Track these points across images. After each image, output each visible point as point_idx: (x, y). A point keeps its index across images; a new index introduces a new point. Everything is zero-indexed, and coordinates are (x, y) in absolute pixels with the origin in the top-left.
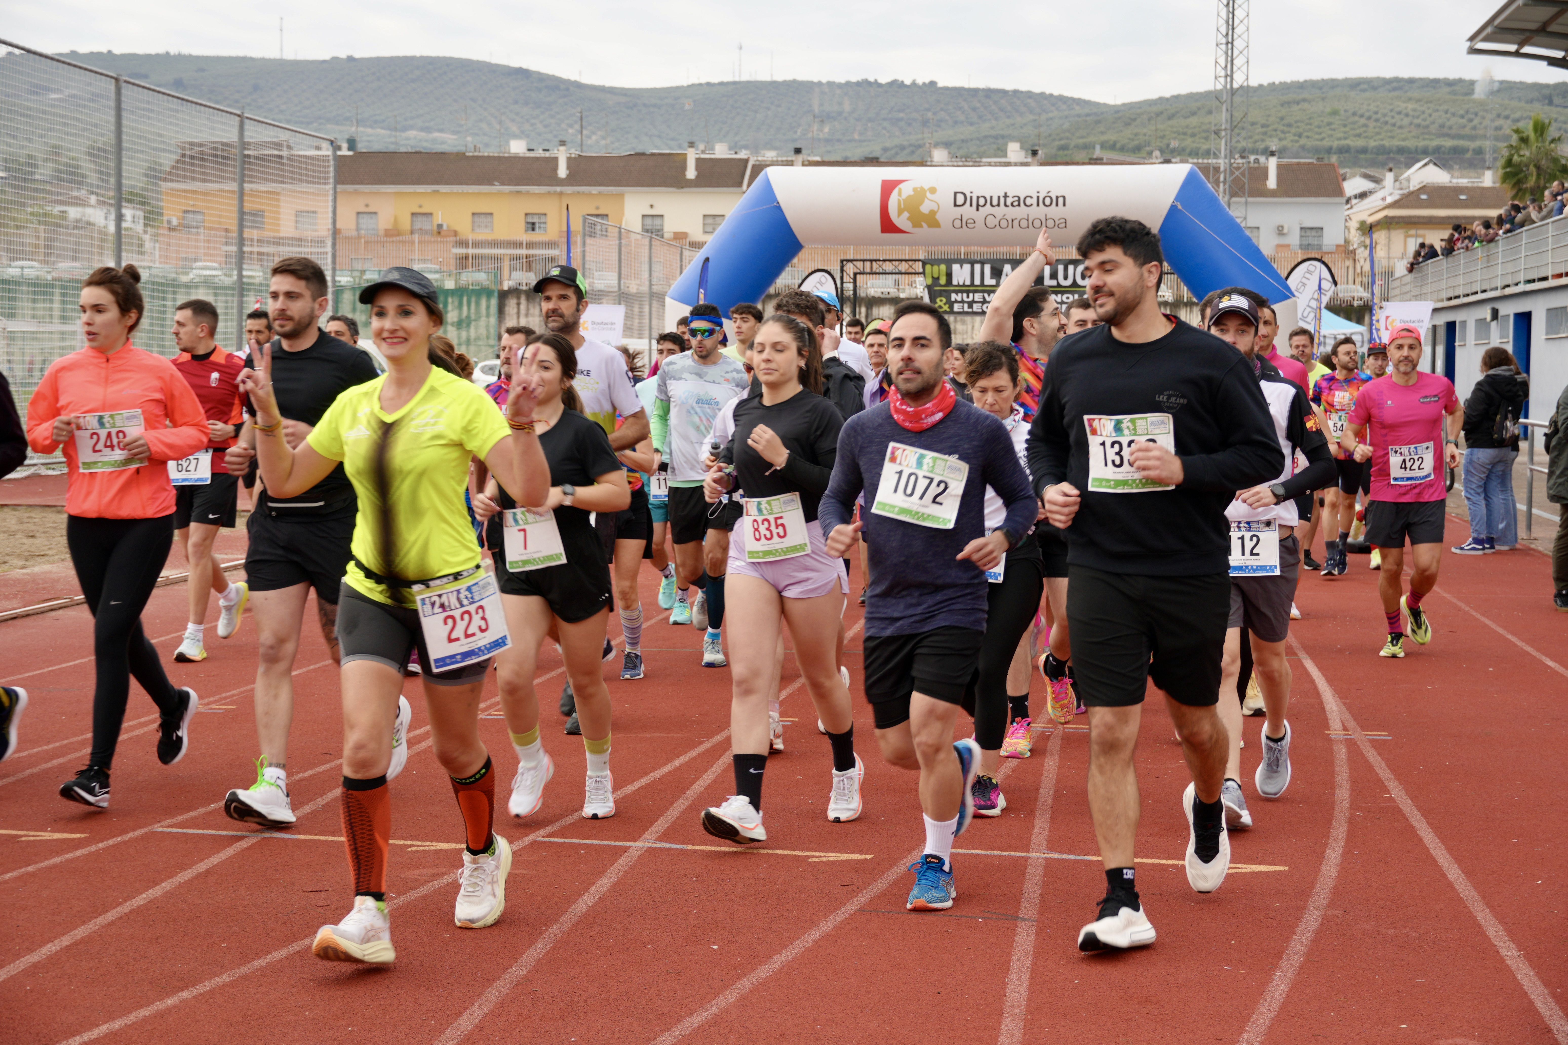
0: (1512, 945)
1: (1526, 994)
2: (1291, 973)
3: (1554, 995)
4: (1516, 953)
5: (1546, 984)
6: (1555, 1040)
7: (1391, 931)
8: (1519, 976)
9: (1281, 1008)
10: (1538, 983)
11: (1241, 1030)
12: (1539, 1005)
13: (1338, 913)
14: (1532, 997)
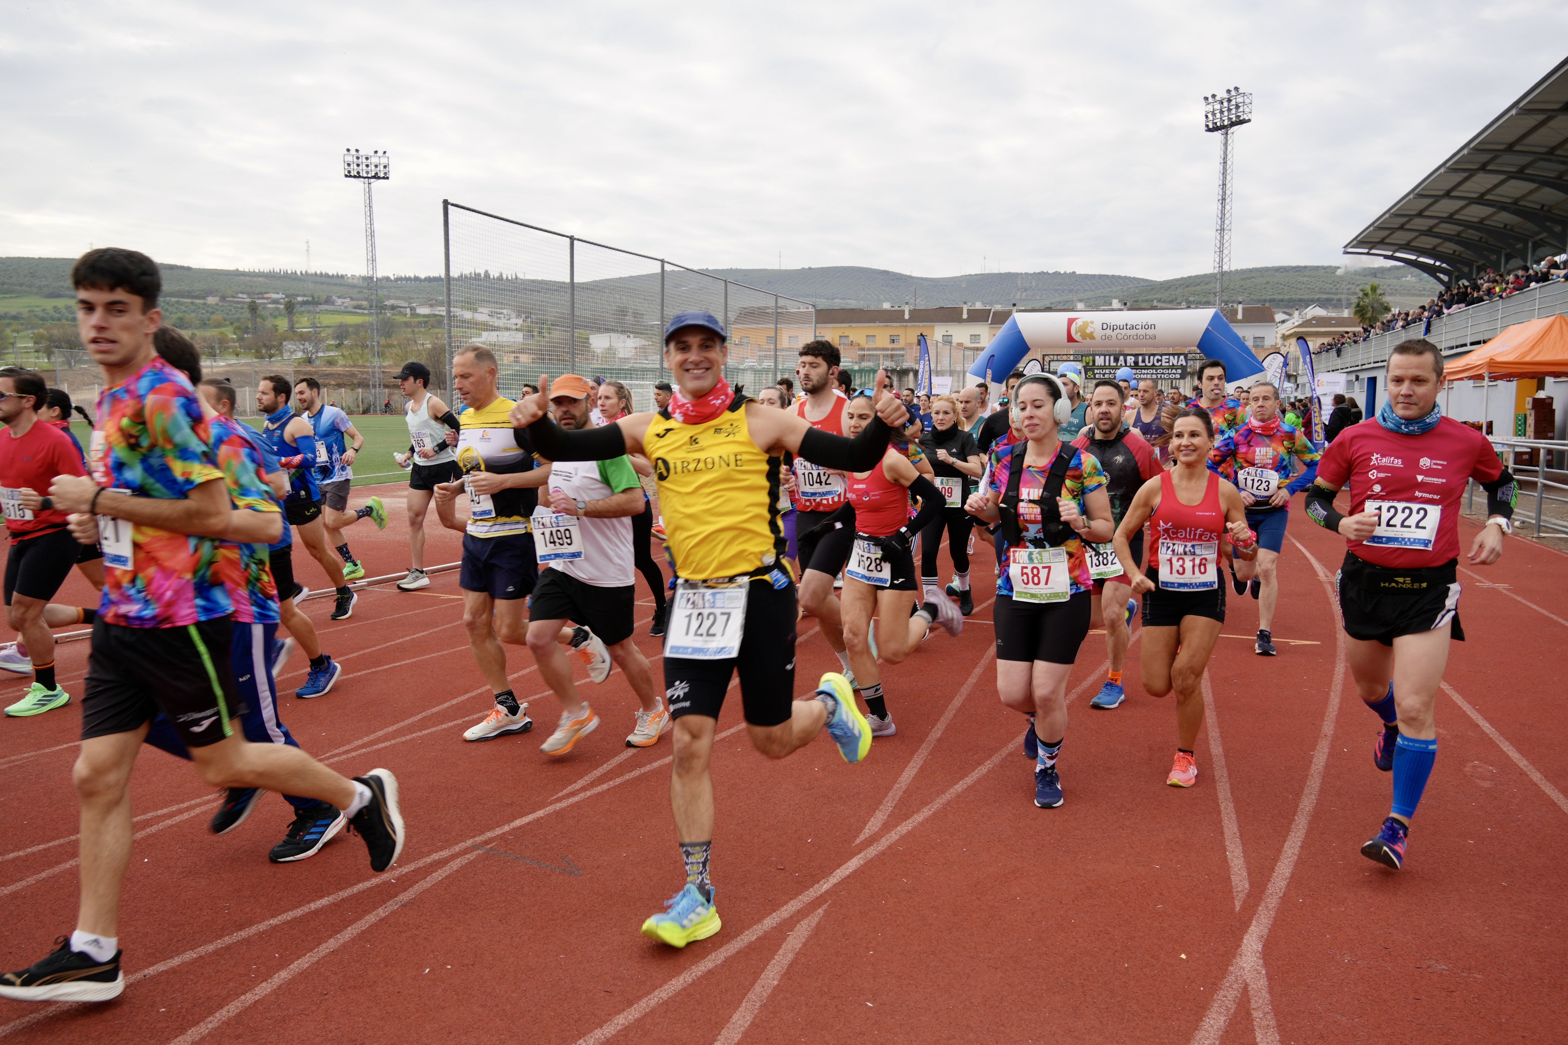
5: (1469, 703)
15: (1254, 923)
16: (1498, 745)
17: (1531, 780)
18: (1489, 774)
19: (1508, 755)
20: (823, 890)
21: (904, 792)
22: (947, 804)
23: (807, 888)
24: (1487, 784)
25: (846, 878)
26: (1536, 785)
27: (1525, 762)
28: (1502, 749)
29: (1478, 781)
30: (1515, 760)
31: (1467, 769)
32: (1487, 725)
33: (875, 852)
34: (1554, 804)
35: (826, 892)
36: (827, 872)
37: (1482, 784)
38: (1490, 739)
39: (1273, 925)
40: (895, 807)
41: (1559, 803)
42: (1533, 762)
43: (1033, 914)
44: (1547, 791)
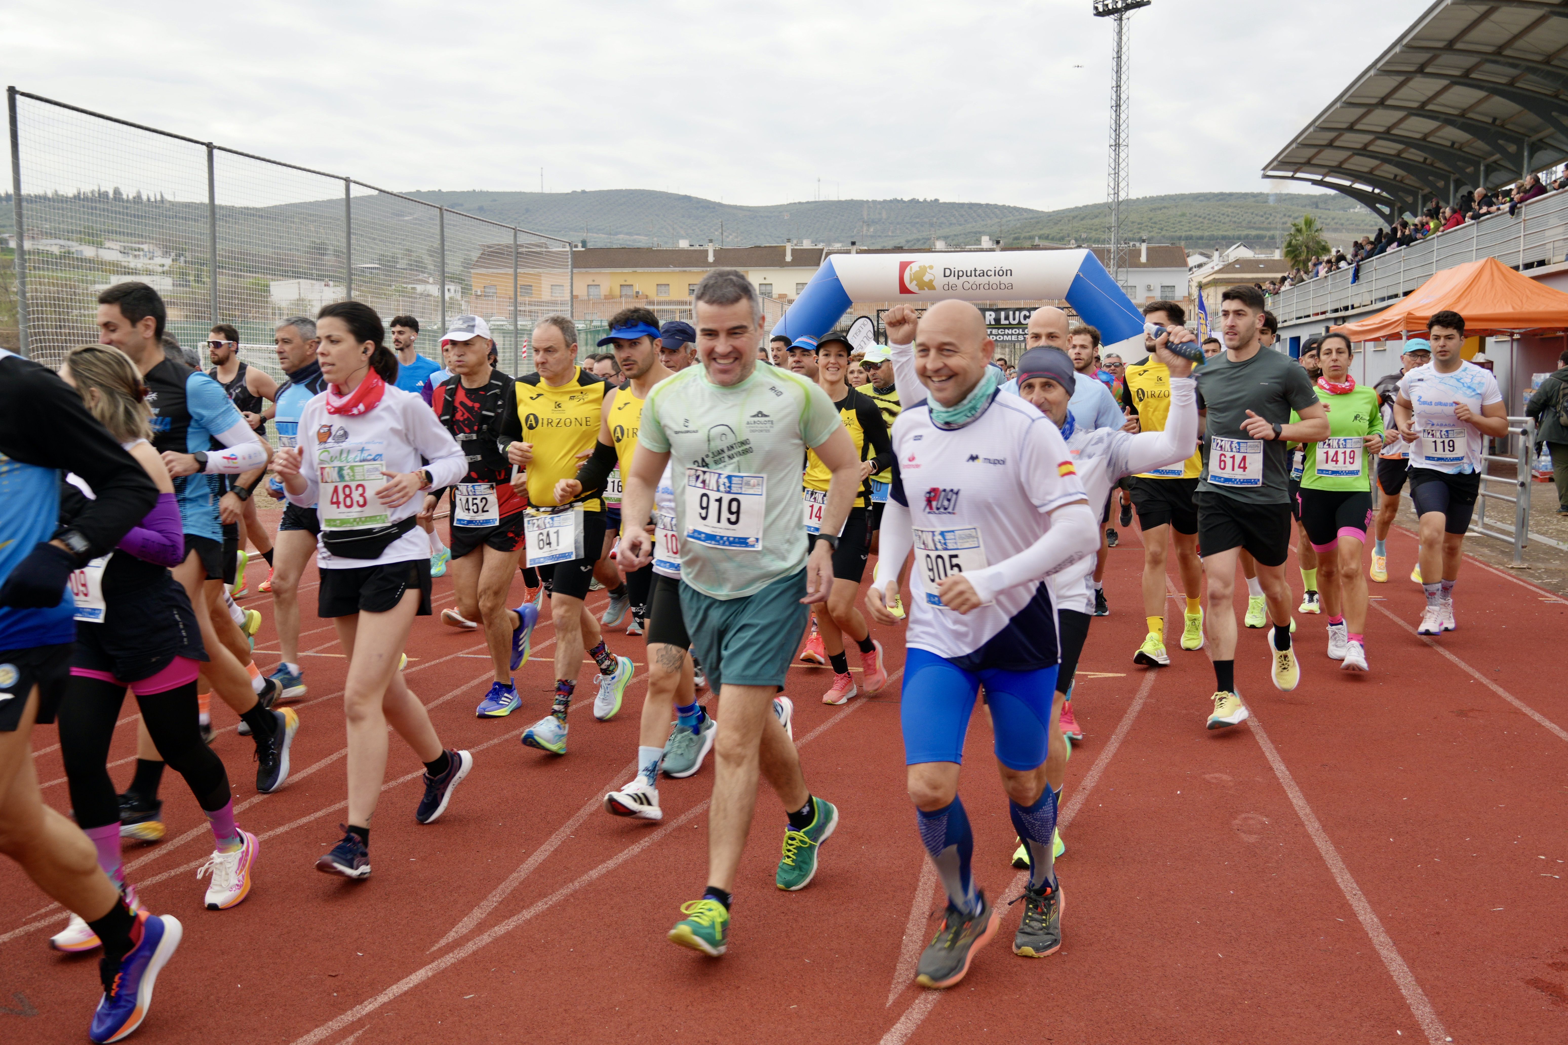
0: (1255, 719)
1: (1260, 748)
2: (1121, 736)
3: (1277, 748)
4: (1257, 724)
5: (1273, 742)
6: (1275, 774)
7: (1184, 712)
8: (1257, 737)
9: (1113, 756)
10: (1268, 741)
11: (1089, 769)
12: (1267, 754)
13: (1153, 701)
14: (1264, 749)
15: (903, 1019)
16: (1284, 792)
17: (1306, 831)
18: (1259, 826)
19: (1291, 804)
20: (364, 1013)
21: (521, 883)
22: (572, 895)
23: (344, 1011)
24: (1252, 839)
25: (401, 996)
26: (1309, 836)
27: (1308, 810)
28: (1287, 796)
29: (1243, 835)
30: (1297, 809)
31: (1237, 821)
32: (1283, 768)
33: (453, 961)
34: (1320, 858)
35: (368, 1015)
36: (376, 989)
37: (1246, 839)
38: (1279, 784)
39: (924, 1021)
40: (501, 903)
41: (1326, 857)
42: (1316, 810)
43: (629, 1025)
44: (1318, 844)
